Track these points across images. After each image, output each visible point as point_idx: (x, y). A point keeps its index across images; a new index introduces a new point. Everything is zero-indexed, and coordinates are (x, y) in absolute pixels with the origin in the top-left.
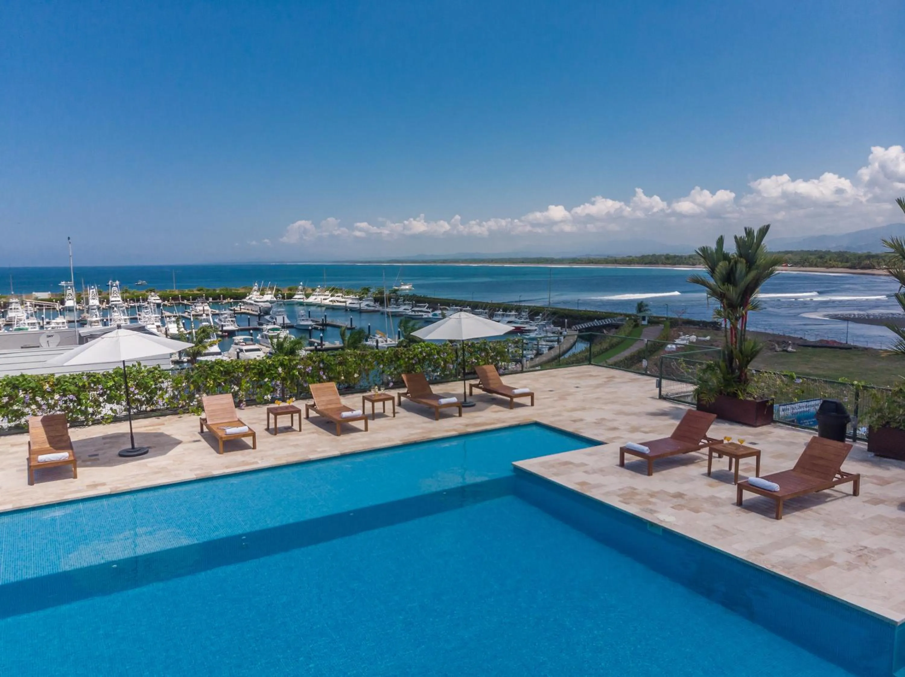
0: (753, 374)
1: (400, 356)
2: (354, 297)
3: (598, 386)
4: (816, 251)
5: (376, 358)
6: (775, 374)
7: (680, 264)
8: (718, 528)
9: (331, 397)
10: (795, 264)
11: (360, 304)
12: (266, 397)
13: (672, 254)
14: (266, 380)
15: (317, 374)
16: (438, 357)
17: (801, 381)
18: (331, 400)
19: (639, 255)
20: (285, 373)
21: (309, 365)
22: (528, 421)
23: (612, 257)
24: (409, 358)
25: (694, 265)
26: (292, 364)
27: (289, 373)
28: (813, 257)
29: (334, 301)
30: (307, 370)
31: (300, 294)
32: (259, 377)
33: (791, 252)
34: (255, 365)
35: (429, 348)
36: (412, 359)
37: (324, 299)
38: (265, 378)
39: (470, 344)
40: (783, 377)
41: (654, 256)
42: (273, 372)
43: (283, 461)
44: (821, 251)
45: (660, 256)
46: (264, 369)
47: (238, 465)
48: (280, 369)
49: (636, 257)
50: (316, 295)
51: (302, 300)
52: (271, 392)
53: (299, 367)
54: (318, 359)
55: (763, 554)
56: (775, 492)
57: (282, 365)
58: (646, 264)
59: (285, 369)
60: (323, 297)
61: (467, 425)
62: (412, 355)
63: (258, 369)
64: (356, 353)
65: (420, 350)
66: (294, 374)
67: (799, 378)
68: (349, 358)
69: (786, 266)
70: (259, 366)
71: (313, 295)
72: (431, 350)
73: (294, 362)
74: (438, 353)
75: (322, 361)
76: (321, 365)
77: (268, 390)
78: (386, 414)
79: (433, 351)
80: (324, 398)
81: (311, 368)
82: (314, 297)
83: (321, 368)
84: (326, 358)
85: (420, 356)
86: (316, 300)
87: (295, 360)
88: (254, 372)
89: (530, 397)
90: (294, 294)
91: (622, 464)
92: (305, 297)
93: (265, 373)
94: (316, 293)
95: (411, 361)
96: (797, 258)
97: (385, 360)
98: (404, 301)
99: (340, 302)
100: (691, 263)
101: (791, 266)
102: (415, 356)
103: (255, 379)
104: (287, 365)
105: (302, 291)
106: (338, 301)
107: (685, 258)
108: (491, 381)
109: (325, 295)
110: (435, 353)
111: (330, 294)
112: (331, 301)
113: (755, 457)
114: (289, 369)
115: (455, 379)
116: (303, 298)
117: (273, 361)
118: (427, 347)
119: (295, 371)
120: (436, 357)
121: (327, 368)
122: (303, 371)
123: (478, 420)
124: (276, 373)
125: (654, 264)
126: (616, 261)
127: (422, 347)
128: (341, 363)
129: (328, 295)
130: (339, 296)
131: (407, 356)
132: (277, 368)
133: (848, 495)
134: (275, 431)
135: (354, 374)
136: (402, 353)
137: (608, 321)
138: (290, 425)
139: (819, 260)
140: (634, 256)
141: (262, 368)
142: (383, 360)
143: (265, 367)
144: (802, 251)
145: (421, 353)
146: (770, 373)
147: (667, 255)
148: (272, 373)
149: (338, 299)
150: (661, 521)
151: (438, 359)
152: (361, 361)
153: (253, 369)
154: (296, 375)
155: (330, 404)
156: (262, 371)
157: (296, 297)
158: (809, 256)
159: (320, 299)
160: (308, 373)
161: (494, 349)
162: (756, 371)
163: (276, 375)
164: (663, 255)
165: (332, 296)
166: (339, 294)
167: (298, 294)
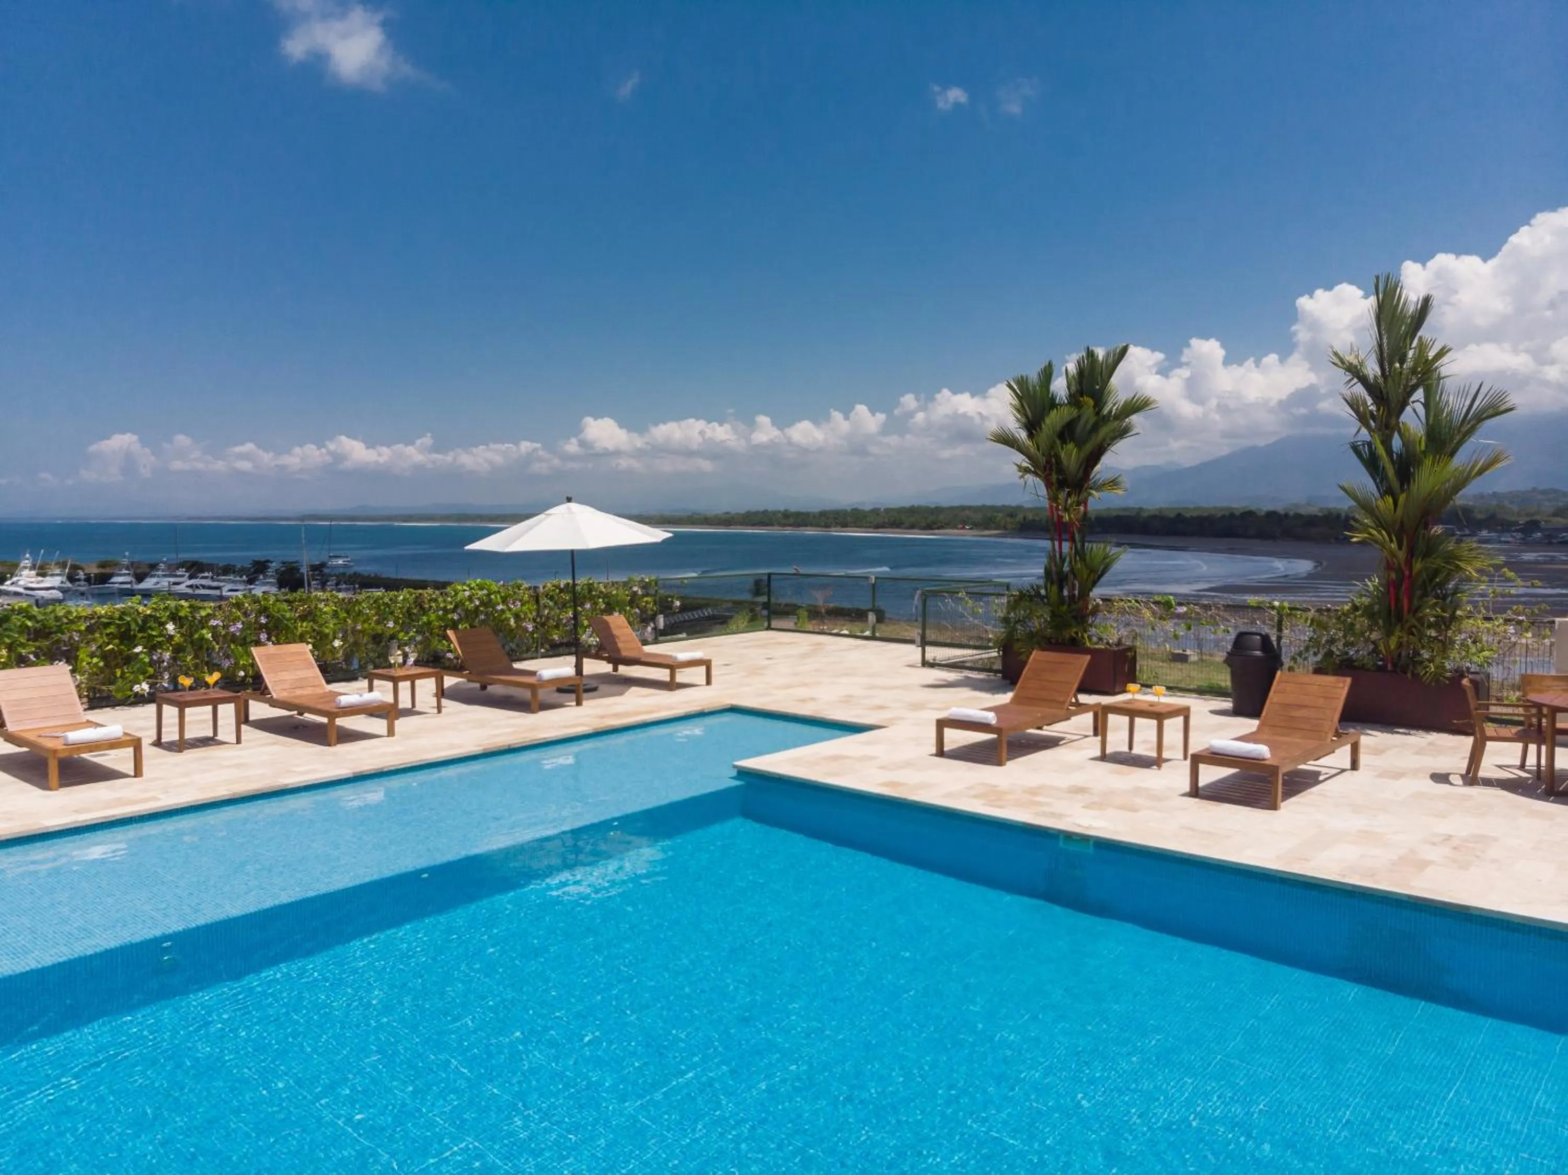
0: (1098, 605)
1: (427, 606)
2: (238, 578)
3: (804, 656)
4: (1004, 506)
5: (379, 608)
6: (1137, 601)
7: (806, 525)
8: (1193, 830)
9: (302, 674)
10: (976, 526)
11: (250, 590)
12: (137, 688)
13: (793, 509)
14: (138, 649)
15: (254, 638)
16: (505, 607)
17: (1185, 609)
18: (301, 679)
19: (742, 511)
20: (182, 635)
21: (236, 619)
22: (717, 705)
23: (698, 514)
24: (445, 610)
25: (827, 526)
26: (198, 617)
27: (191, 635)
28: (1000, 515)
29: (197, 587)
30: (232, 629)
31: (124, 575)
32: (121, 643)
33: (969, 508)
34: (111, 618)
35: (485, 592)
36: (454, 611)
37: (175, 584)
38: (136, 646)
39: (562, 586)
40: (1152, 605)
41: (765, 512)
42: (154, 633)
43: (222, 792)
44: (1009, 507)
45: (775, 513)
46: (133, 626)
47: (108, 805)
48: (170, 627)
49: (738, 514)
50: (158, 576)
51: (129, 586)
52: (150, 677)
53: (213, 623)
54: (256, 606)
55: (1307, 860)
56: (1264, 760)
57: (174, 618)
58: (754, 525)
59: (181, 627)
60: (172, 580)
61: (602, 717)
62: (451, 603)
63: (119, 626)
64: (336, 597)
65: (467, 594)
66: (202, 638)
67: (1180, 604)
68: (322, 605)
69: (963, 528)
70: (121, 619)
71: (153, 576)
72: (489, 595)
73: (203, 613)
74: (504, 600)
75: (264, 610)
76: (263, 620)
77: (144, 672)
78: (418, 708)
79: (493, 597)
80: (286, 676)
81: (240, 626)
82: (154, 580)
83: (262, 627)
84: (274, 605)
85: (471, 606)
86: (159, 586)
87: (204, 608)
88: (108, 631)
89: (704, 668)
90: (111, 575)
91: (941, 753)
92: (134, 580)
93: (135, 636)
94: (160, 573)
95: (450, 616)
96: (978, 517)
97: (397, 613)
98: (337, 584)
99: (210, 588)
100: (823, 524)
101: (971, 529)
102: (456, 607)
103: (111, 646)
104: (186, 617)
105: (127, 569)
106: (204, 587)
107: (814, 517)
108: (620, 645)
109: (176, 576)
110: (499, 600)
111: (187, 574)
112: (191, 586)
113: (1180, 719)
114: (191, 626)
115: (534, 655)
116: (130, 583)
117: (155, 610)
118: (481, 589)
119: (204, 631)
120: (500, 607)
121: (276, 627)
122: (223, 633)
123: (619, 709)
124: (161, 635)
125: (767, 525)
126: (706, 521)
127: (471, 589)
128: (303, 618)
129: (182, 576)
130: (206, 578)
131: (442, 605)
132: (163, 624)
133: (1343, 771)
134: (180, 746)
135: (333, 640)
136: (430, 600)
137: (708, 612)
138: (211, 735)
139: (1008, 519)
140: (733, 512)
141: (128, 623)
142: (392, 613)
143: (135, 621)
144: (984, 506)
145: (470, 599)
146: (1130, 601)
147: (786, 510)
148: (151, 635)
149: (204, 582)
150: (1087, 828)
151: (503, 611)
152: (348, 612)
153: (107, 625)
154: (207, 640)
155: (302, 687)
156: (129, 629)
157: (115, 579)
158: (995, 514)
159: (167, 584)
160: (234, 635)
161: (605, 596)
162: (1102, 600)
163: (160, 639)
164: (780, 512)
165: (191, 577)
166: (206, 574)
167: (121, 575)
